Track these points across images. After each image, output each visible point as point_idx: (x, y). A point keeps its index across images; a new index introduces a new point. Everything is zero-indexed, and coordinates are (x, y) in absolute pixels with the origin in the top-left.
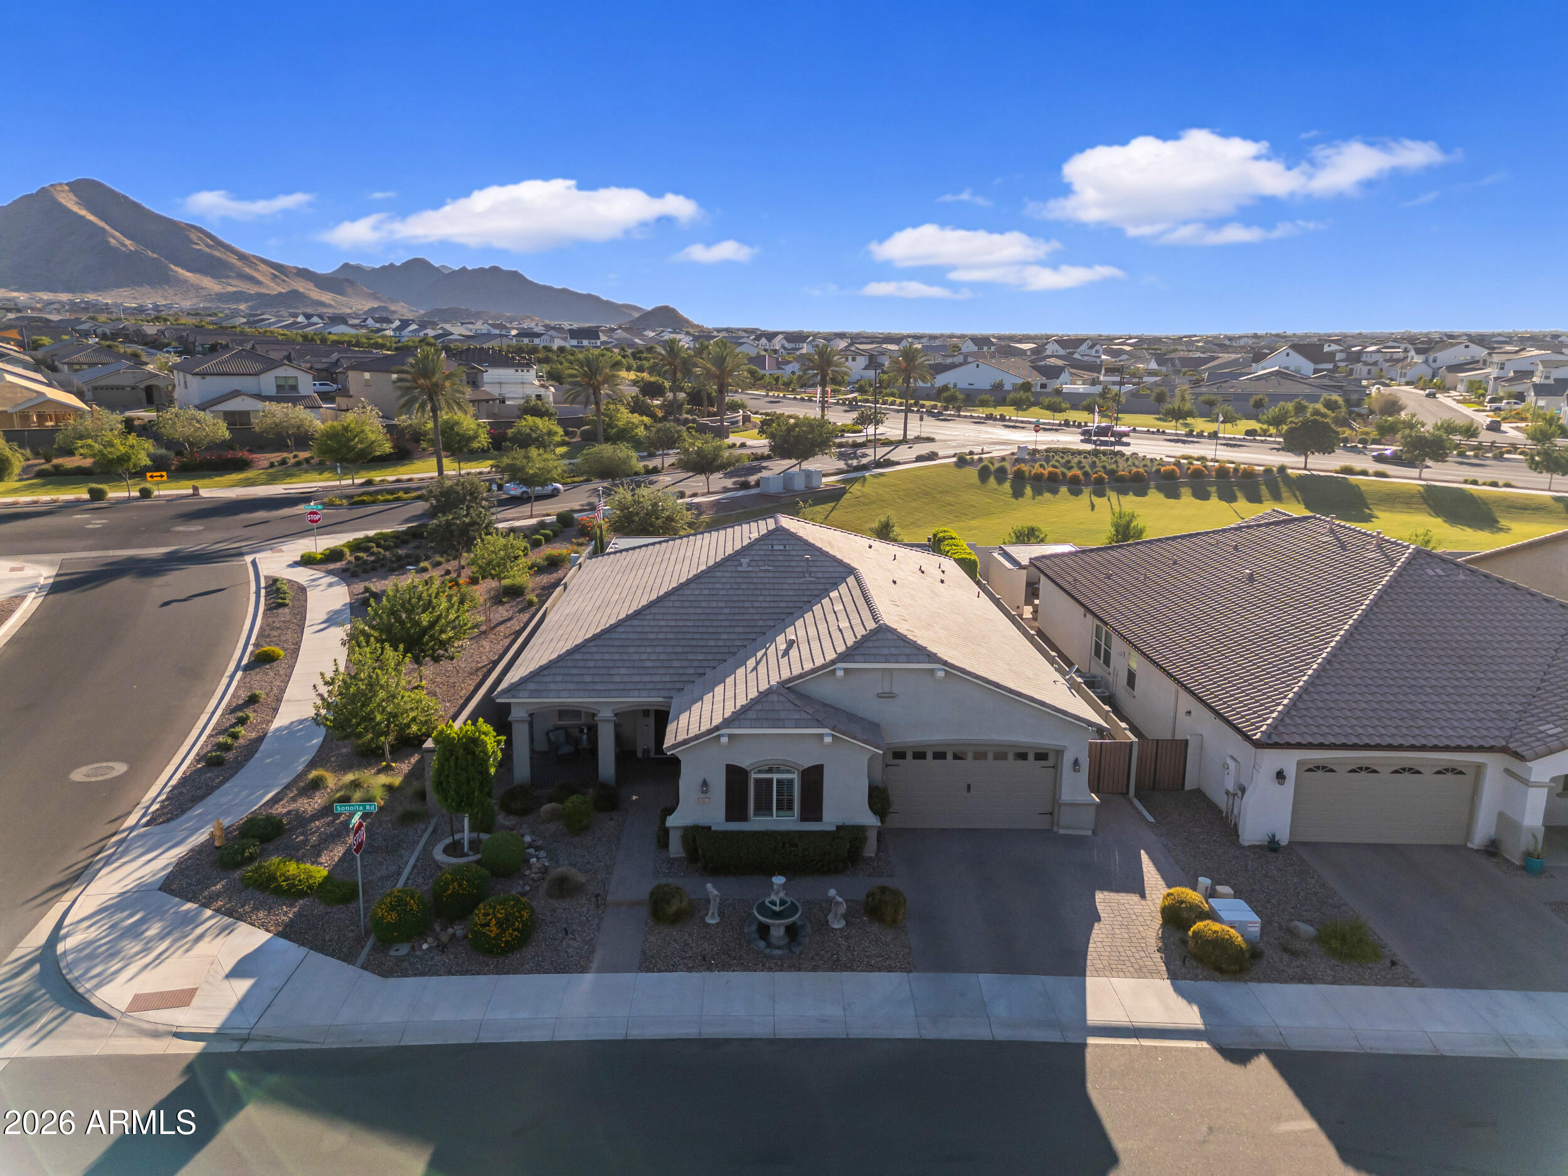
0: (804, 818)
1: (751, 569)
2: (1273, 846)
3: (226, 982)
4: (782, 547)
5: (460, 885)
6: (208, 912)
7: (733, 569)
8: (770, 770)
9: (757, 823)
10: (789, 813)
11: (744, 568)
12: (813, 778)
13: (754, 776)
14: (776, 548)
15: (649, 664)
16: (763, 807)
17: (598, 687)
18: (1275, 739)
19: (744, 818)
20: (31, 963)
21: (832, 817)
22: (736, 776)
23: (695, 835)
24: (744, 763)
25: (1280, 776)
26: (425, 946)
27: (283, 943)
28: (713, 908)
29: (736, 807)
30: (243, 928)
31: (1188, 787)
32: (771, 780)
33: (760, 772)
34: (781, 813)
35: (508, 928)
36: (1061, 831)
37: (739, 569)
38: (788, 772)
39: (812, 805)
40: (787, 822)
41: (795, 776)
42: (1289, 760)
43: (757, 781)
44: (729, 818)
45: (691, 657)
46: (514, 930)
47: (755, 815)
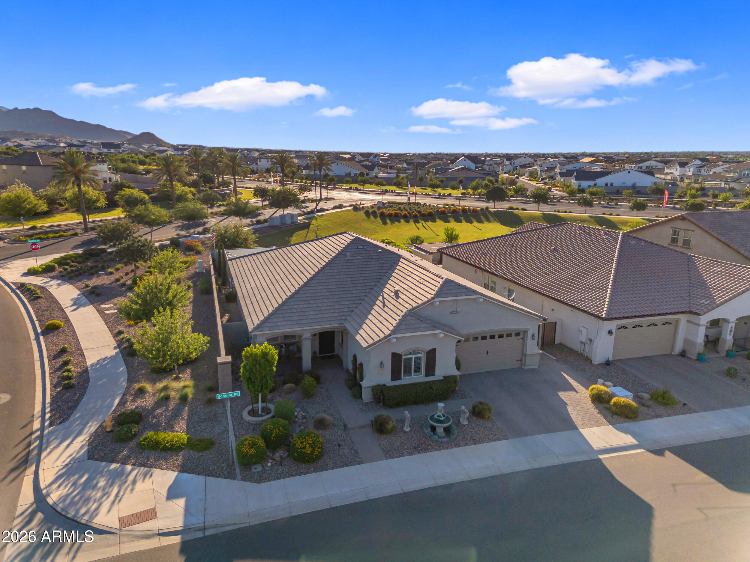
0: (427, 375)
1: (352, 258)
2: (607, 362)
4: (362, 247)
5: (279, 430)
6: (129, 467)
7: (343, 259)
8: (410, 354)
9: (406, 380)
10: (419, 373)
11: (348, 258)
12: (431, 355)
13: (404, 357)
14: (359, 247)
16: (408, 372)
17: (303, 322)
18: (611, 316)
19: (400, 378)
20: (32, 515)
21: (440, 373)
22: (396, 358)
24: (400, 351)
25: (610, 332)
26: (269, 464)
27: (186, 476)
28: (407, 423)
29: (396, 375)
30: (156, 472)
31: (556, 343)
32: (411, 358)
33: (406, 355)
34: (416, 374)
35: (315, 447)
36: (526, 368)
37: (346, 259)
38: (419, 353)
39: (431, 369)
40: (419, 378)
41: (423, 356)
42: (613, 325)
43: (405, 359)
44: (393, 379)
46: (319, 448)
47: (404, 376)
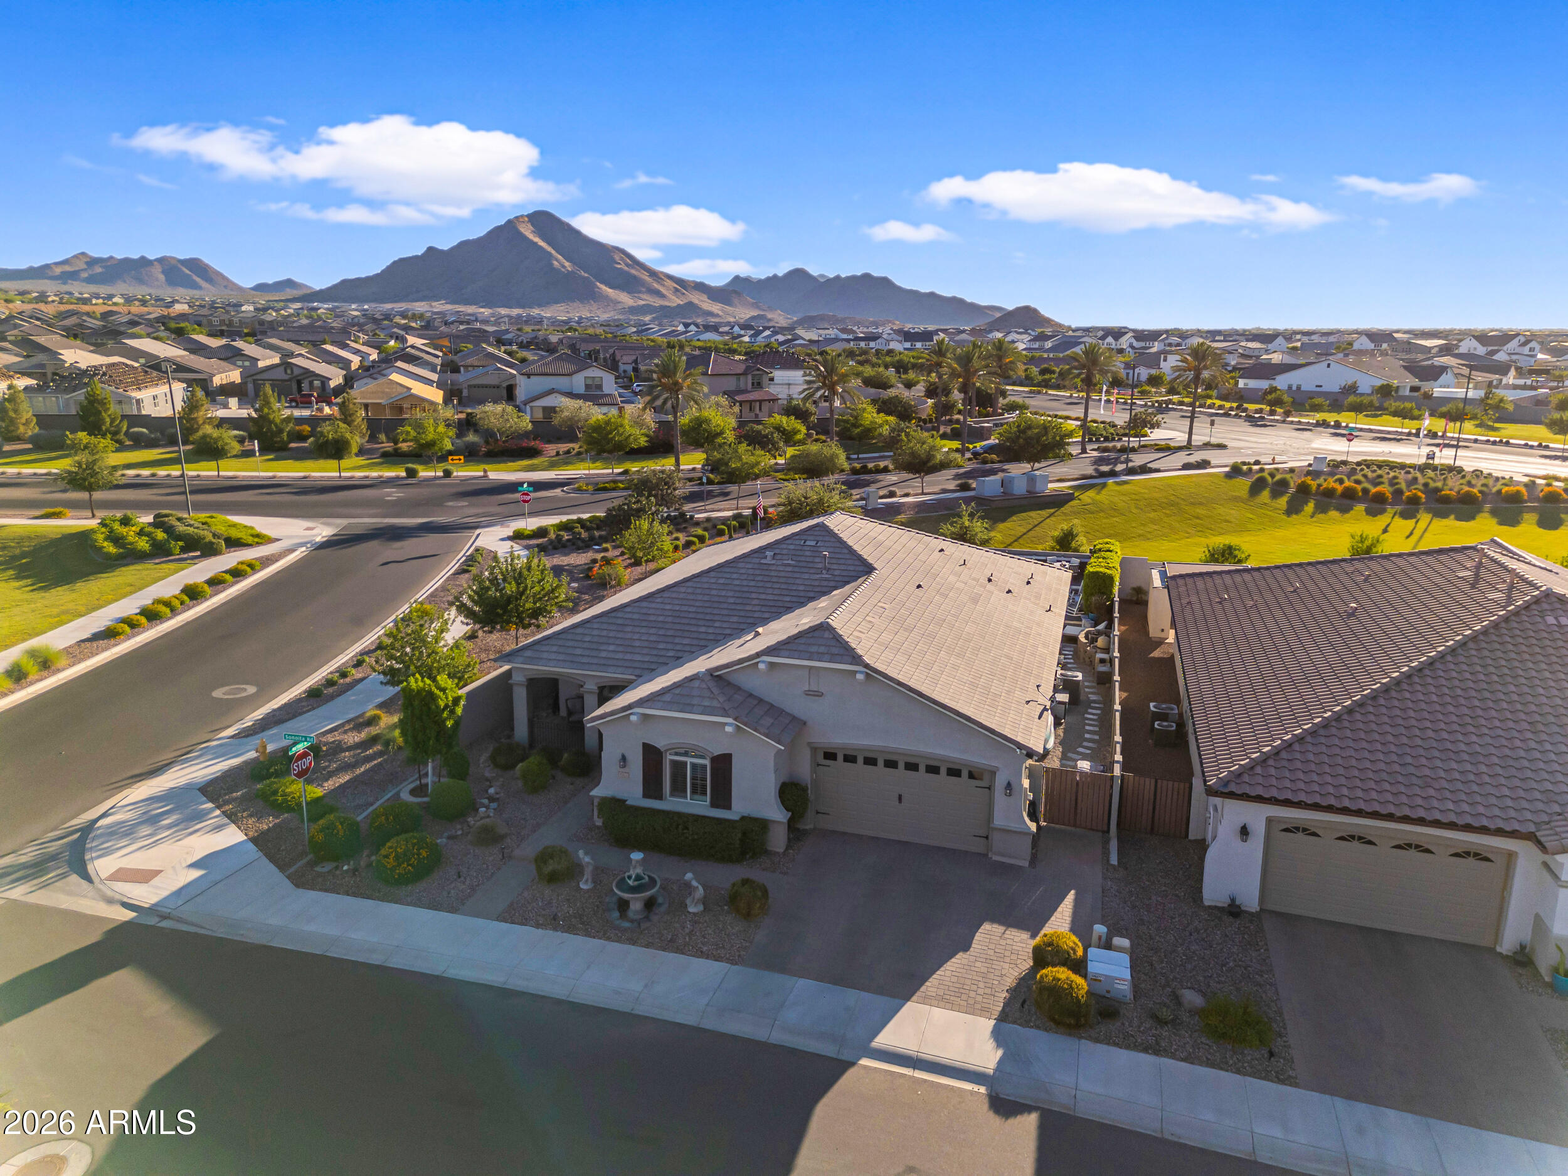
0: (714, 804)
1: (773, 562)
2: (1233, 910)
3: (186, 870)
4: (813, 543)
5: (387, 819)
6: (218, 812)
7: (757, 561)
8: (686, 754)
9: (671, 803)
10: (703, 798)
11: (768, 561)
12: (722, 764)
13: (669, 757)
14: (808, 543)
15: (637, 644)
16: (678, 788)
17: (584, 660)
18: (1232, 788)
19: (659, 796)
20: (76, 831)
21: (741, 806)
22: (652, 756)
23: (614, 806)
24: (660, 743)
25: (1244, 832)
26: (345, 868)
27: (251, 846)
28: (588, 874)
29: (652, 785)
30: (233, 828)
31: (1191, 837)
32: (686, 763)
33: (677, 754)
34: (696, 797)
35: (403, 863)
36: (995, 858)
37: (763, 561)
38: (702, 757)
39: (722, 795)
40: (698, 806)
41: (707, 762)
42: (1257, 816)
43: (674, 763)
44: (646, 795)
45: (677, 640)
46: (410, 865)
47: (672, 795)
